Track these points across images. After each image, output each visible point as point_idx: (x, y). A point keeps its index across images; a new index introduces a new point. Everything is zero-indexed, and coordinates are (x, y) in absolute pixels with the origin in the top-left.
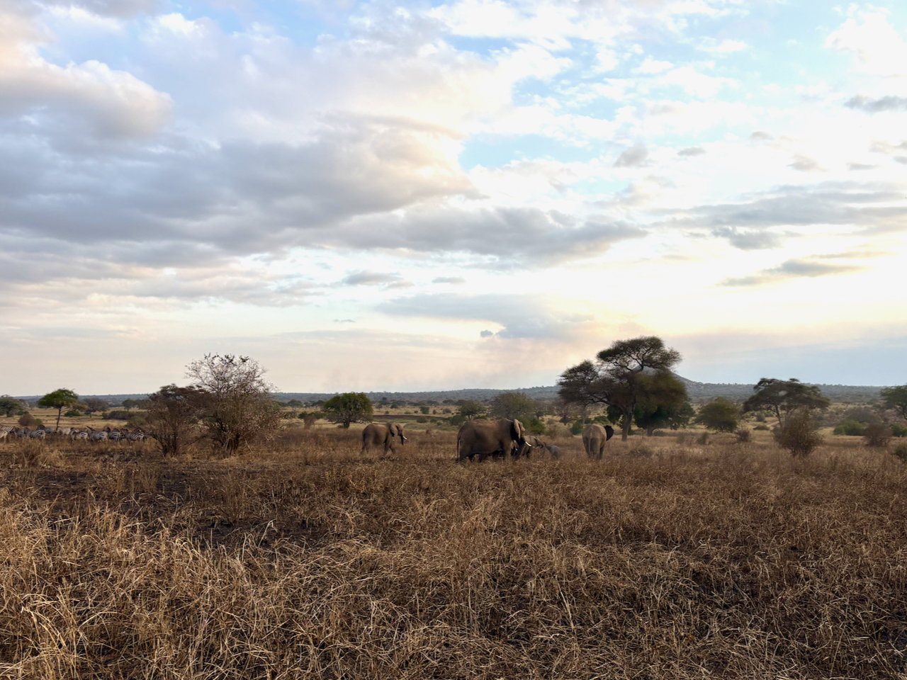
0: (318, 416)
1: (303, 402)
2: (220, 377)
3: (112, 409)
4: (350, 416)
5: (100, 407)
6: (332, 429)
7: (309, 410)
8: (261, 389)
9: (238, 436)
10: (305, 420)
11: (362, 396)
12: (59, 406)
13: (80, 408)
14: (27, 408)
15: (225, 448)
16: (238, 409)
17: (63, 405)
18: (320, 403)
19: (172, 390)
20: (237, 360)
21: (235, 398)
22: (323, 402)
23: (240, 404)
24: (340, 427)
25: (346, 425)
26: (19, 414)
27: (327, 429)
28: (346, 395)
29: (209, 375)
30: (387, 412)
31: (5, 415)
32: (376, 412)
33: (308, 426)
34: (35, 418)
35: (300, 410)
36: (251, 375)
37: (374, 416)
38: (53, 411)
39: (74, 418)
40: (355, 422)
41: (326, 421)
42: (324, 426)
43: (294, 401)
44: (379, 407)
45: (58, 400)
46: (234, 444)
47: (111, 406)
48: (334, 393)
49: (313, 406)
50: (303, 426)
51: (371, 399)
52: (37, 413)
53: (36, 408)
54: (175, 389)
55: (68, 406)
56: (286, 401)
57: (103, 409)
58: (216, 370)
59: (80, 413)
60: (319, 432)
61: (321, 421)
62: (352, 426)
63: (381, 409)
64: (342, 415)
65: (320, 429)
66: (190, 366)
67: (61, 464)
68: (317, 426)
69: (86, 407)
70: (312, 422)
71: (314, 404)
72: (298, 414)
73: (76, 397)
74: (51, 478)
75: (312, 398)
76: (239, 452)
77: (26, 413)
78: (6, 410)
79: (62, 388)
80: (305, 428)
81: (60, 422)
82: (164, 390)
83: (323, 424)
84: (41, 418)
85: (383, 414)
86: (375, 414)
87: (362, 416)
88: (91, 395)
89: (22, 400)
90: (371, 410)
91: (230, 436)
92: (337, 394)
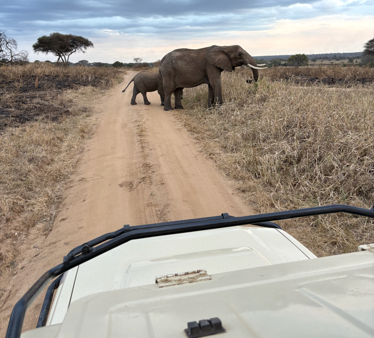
4: (299, 63)
11: (304, 55)
64: (295, 63)
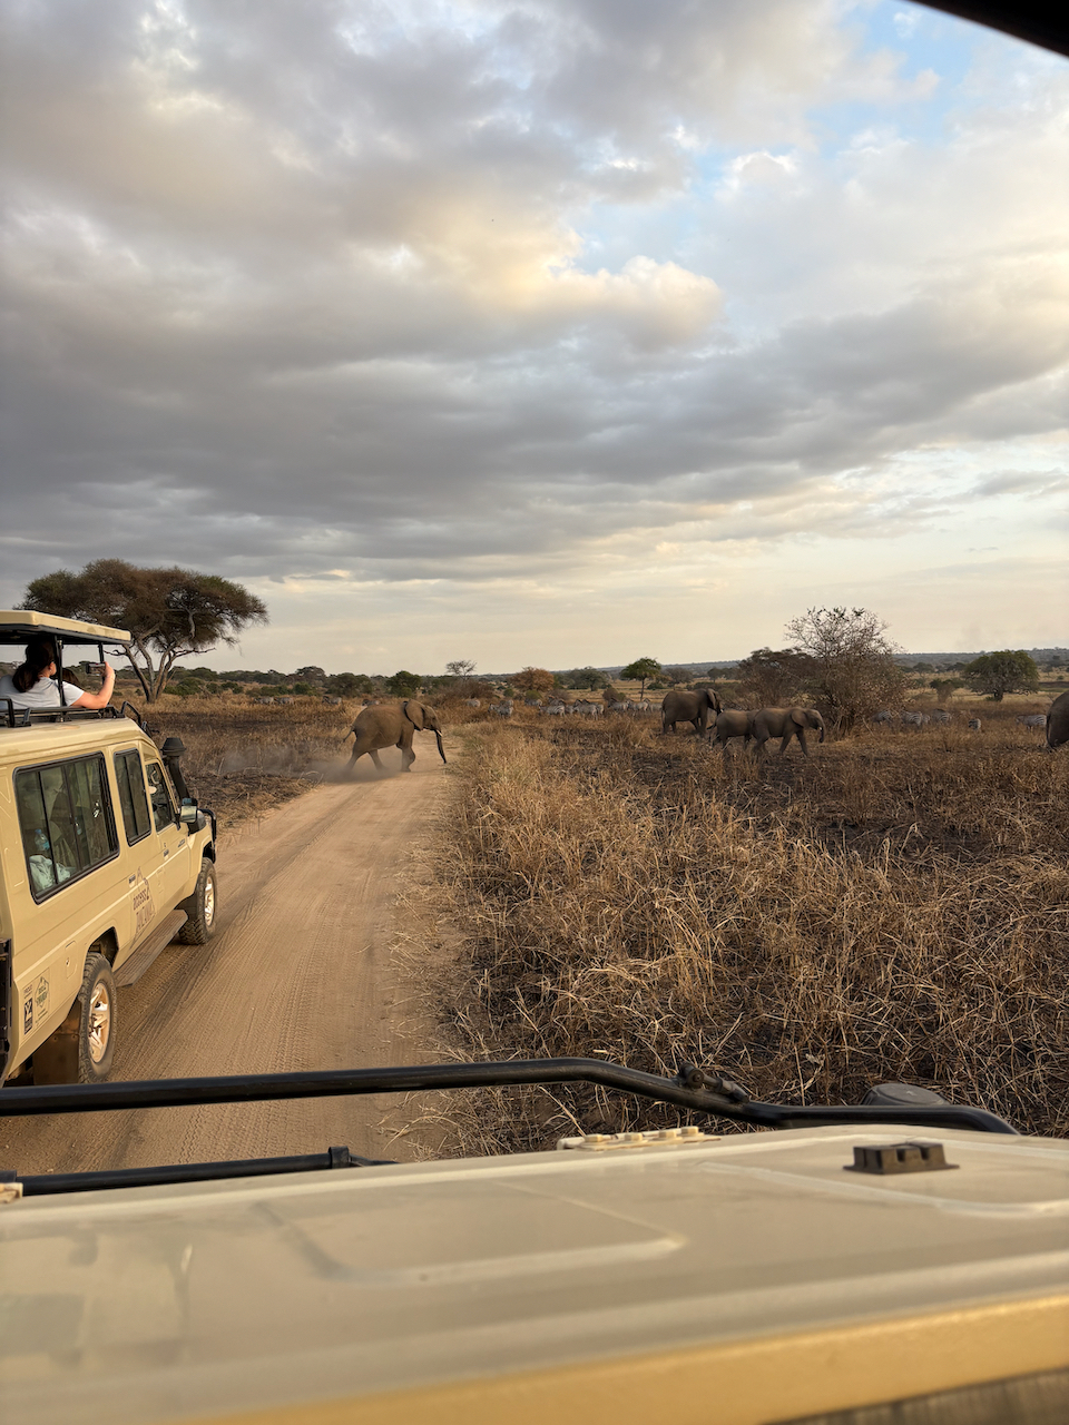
0: (956, 684)
1: (934, 666)
2: (828, 637)
3: (697, 680)
4: (1004, 683)
5: (684, 678)
6: (978, 702)
7: (943, 677)
8: (882, 650)
9: (853, 712)
10: (939, 692)
11: (1021, 654)
12: (642, 678)
13: (664, 680)
14: (610, 681)
15: (836, 727)
16: (852, 677)
17: (646, 676)
18: (958, 666)
19: (765, 655)
20: (849, 614)
21: (847, 664)
22: (963, 665)
23: (854, 671)
24: (989, 699)
25: (998, 697)
26: (603, 688)
27: (971, 702)
28: (996, 654)
29: (813, 635)
30: (1061, 678)
31: (590, 689)
32: (1042, 677)
33: (943, 698)
34: (619, 692)
35: (932, 677)
36: (868, 633)
37: (1041, 683)
38: (635, 684)
39: (656, 691)
40: (1011, 692)
41: (969, 692)
42: (966, 699)
43: (922, 664)
44: (1048, 670)
45: (641, 670)
46: (849, 722)
47: (695, 676)
48: (978, 651)
49: (948, 670)
50: (936, 698)
51: (1035, 658)
52: (620, 686)
53: (618, 681)
54: (768, 654)
55: (651, 678)
56: (911, 665)
57: (687, 681)
58: (822, 628)
59: (663, 685)
60: (961, 706)
61: (961, 691)
62: (1007, 698)
63: (1051, 674)
64: (992, 683)
65: (961, 702)
66: (790, 624)
67: (652, 744)
68: (955, 699)
69: (670, 678)
70: (948, 693)
71: (950, 668)
72: (927, 682)
73: (659, 667)
74: (645, 760)
75: (947, 660)
76: (855, 732)
77: (609, 686)
78: (590, 683)
79: (644, 657)
80: (940, 701)
81: (644, 696)
82: (756, 655)
83: (964, 695)
84: (624, 692)
85: (1054, 680)
86: (1042, 680)
87: (1023, 683)
88: (673, 663)
89: (604, 672)
90: (1037, 676)
91: (842, 712)
92: (983, 652)
